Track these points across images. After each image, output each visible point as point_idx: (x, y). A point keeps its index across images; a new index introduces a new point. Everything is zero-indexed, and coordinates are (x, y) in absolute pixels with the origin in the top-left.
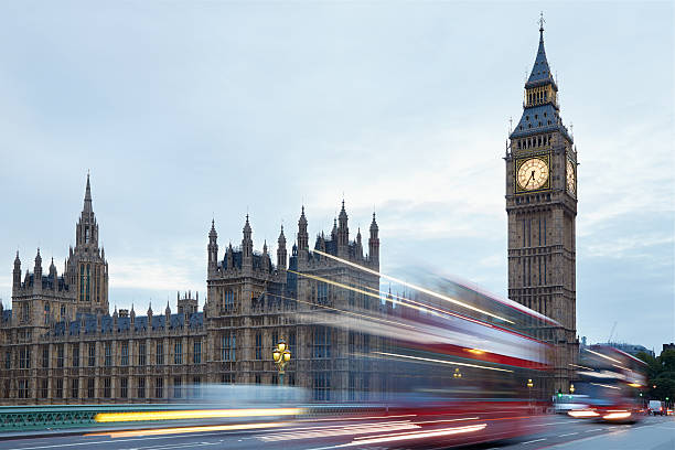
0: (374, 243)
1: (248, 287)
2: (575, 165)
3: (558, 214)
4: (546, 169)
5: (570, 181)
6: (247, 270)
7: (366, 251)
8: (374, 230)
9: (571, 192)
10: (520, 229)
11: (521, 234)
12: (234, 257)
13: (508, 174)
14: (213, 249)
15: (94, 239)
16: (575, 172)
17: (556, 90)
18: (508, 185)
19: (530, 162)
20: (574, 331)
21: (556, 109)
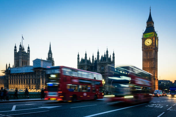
1: (86, 67)
2: (158, 40)
3: (154, 51)
4: (151, 41)
5: (157, 44)
6: (86, 63)
7: (112, 59)
9: (157, 46)
11: (145, 55)
12: (83, 61)
14: (78, 59)
16: (158, 42)
17: (153, 23)
19: (147, 40)
20: (157, 77)
21: (154, 28)
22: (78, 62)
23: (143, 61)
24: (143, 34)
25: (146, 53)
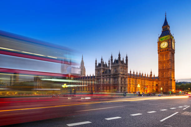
0: (127, 60)
1: (102, 70)
2: (174, 43)
3: (170, 53)
4: (167, 43)
5: (173, 46)
6: (102, 67)
7: (125, 62)
8: (127, 57)
9: (173, 48)
10: (161, 57)
11: (161, 58)
12: (100, 65)
13: (158, 45)
15: (83, 65)
16: (174, 44)
17: (169, 27)
18: (158, 48)
19: (163, 43)
20: (174, 78)
21: (170, 31)
22: (96, 66)
23: (159, 63)
24: (159, 38)
25: (162, 55)
